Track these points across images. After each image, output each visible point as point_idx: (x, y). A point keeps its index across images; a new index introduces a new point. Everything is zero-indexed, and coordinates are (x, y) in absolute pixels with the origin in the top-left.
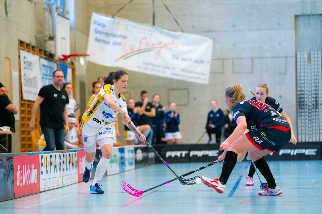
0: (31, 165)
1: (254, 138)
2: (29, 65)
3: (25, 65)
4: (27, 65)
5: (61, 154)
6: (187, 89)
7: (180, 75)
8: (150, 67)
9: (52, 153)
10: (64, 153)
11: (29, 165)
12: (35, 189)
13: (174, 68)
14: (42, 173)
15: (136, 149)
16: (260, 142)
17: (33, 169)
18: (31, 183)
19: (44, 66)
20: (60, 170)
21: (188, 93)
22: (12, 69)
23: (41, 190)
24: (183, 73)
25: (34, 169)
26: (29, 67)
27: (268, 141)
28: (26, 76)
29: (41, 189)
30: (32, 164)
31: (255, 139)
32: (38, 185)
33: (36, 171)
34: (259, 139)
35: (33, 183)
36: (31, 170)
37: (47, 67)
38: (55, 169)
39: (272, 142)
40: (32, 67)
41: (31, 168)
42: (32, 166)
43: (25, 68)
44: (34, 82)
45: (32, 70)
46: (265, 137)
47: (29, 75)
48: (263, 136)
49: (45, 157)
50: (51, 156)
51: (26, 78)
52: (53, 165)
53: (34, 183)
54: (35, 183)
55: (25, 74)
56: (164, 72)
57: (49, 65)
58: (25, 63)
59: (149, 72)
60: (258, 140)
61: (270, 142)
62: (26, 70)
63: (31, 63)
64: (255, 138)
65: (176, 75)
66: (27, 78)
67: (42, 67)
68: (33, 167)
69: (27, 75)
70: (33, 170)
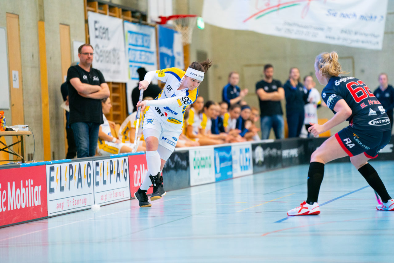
0: (27, 181)
1: (344, 140)
2: (104, 33)
3: (97, 33)
4: (100, 31)
5: (91, 162)
6: (352, 58)
7: (339, 39)
8: (295, 28)
9: (73, 161)
10: (97, 161)
11: (22, 182)
12: (35, 215)
13: (330, 29)
14: (52, 190)
15: (254, 147)
16: (351, 146)
17: (31, 186)
18: (27, 206)
19: (131, 32)
20: (89, 184)
21: (353, 63)
22: (73, 40)
23: (49, 215)
24: (344, 35)
25: (34, 186)
26: (104, 35)
27: (361, 145)
28: (98, 48)
29: (49, 213)
30: (29, 180)
31: (346, 142)
32: (42, 209)
33: (38, 189)
34: (351, 142)
35: (30, 206)
36: (27, 188)
37: (137, 33)
38: (80, 184)
39: (365, 147)
40: (110, 36)
41: (27, 185)
42: (30, 182)
43: (97, 37)
44: (114, 55)
45: (109, 39)
46: (358, 139)
47: (103, 47)
48: (355, 137)
49: (58, 168)
50: (71, 167)
51: (99, 51)
52: (75, 179)
53: (33, 205)
54: (36, 205)
55: (97, 46)
56: (315, 35)
57: (141, 31)
58: (96, 29)
59: (293, 36)
60: (349, 144)
61: (364, 146)
62: (98, 41)
63: (107, 29)
64: (346, 140)
65: (334, 38)
66: (101, 51)
67: (129, 34)
68: (32, 184)
69: (100, 46)
70: (32, 188)
